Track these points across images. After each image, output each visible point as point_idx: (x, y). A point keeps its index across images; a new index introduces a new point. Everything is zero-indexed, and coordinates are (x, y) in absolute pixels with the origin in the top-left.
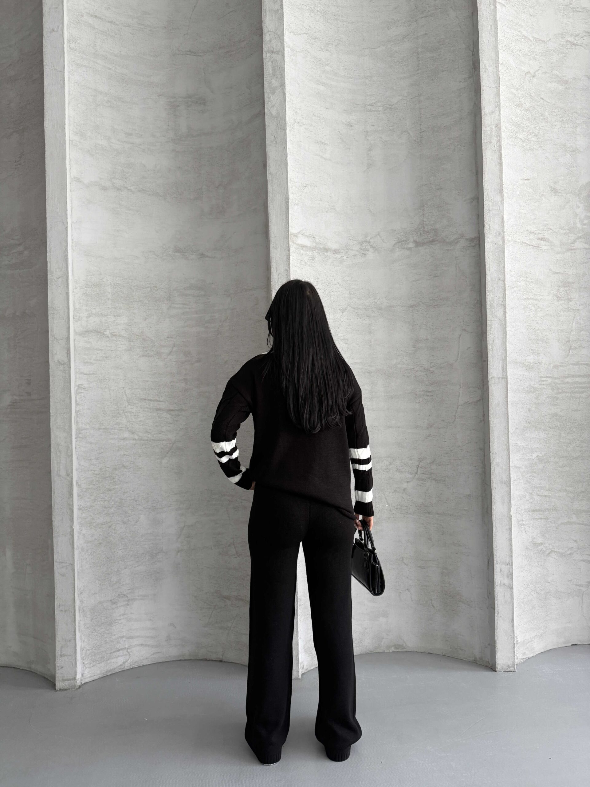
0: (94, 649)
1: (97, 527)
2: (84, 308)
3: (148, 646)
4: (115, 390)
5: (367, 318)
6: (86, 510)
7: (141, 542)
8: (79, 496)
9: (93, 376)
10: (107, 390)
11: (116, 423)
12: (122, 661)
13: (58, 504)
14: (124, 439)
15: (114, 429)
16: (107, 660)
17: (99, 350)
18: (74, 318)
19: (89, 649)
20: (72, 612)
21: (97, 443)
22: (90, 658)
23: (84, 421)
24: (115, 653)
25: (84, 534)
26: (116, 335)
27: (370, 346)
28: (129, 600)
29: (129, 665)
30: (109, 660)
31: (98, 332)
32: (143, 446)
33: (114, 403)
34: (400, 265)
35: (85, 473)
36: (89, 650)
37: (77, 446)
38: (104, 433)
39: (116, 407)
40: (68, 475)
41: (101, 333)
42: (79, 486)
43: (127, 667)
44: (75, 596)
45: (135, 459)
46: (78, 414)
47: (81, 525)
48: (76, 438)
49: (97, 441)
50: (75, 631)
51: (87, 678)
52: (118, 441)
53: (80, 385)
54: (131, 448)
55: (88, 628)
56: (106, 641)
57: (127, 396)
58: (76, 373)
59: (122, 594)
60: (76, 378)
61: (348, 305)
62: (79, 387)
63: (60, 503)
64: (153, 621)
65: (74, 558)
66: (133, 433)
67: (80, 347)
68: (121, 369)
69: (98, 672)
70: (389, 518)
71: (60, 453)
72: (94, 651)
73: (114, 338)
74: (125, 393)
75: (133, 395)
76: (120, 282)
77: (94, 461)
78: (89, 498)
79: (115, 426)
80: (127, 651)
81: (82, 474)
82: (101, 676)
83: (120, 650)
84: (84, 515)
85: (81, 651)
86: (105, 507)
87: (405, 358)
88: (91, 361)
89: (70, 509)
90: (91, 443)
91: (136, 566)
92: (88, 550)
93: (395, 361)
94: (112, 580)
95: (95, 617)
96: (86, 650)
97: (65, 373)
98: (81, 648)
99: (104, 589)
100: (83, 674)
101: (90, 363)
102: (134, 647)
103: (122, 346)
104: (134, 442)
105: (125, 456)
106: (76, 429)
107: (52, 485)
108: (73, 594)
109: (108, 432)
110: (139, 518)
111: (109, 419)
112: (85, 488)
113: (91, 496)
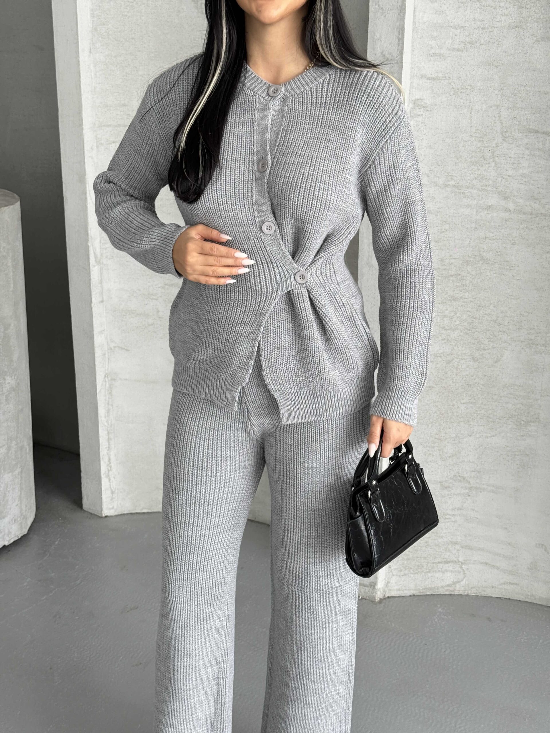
3: (498, 568)
4: (481, 109)
7: (501, 397)
11: (476, 176)
14: (489, 207)
15: (472, 188)
16: (427, 572)
30: (429, 572)
32: (521, 224)
38: (453, 195)
39: (479, 144)
43: (459, 590)
45: (505, 248)
52: (477, 211)
53: (418, 100)
54: (499, 226)
57: (502, 123)
62: (416, 103)
64: (509, 531)
66: (506, 198)
68: (497, 67)
74: (500, 117)
75: (515, 122)
79: (474, 182)
80: (461, 567)
83: (449, 562)
91: (489, 435)
102: (474, 564)
104: (507, 214)
105: (487, 240)
109: (460, 193)
110: (502, 356)
111: (465, 169)
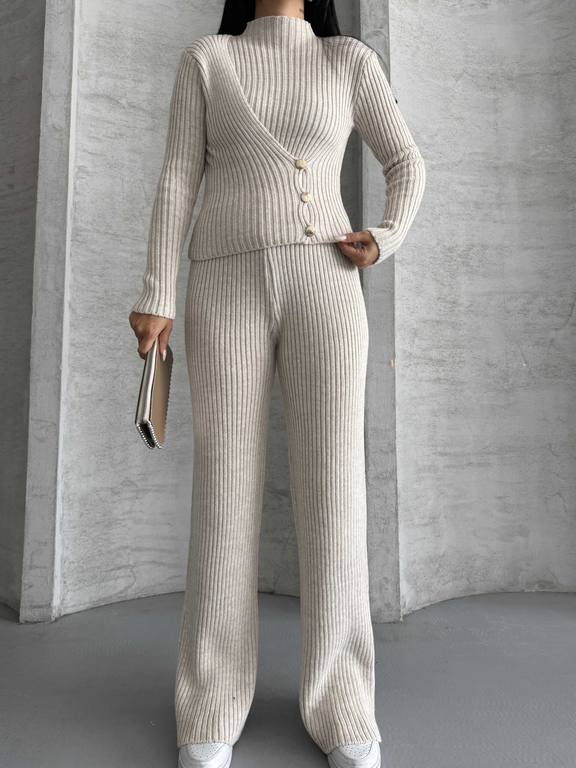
0: (82, 561)
1: (96, 376)
2: (94, 63)
5: (491, 90)
6: (82, 347)
8: (72, 325)
9: (100, 157)
10: (118, 180)
12: (124, 586)
13: (40, 332)
17: (112, 123)
18: (78, 74)
19: (74, 561)
20: (51, 499)
21: (101, 253)
22: (75, 576)
23: (85, 219)
24: (113, 572)
25: (77, 384)
26: (135, 107)
27: (496, 129)
28: (138, 491)
29: (134, 593)
31: (111, 99)
33: (127, 200)
34: (537, 19)
35: (82, 293)
36: (74, 563)
37: (73, 253)
40: (57, 290)
41: (114, 100)
42: (73, 310)
44: (56, 474)
46: (77, 207)
47: (74, 369)
48: (72, 241)
49: (102, 250)
50: (54, 529)
51: (69, 607)
55: (74, 527)
56: (100, 551)
58: (77, 149)
59: (128, 481)
60: (76, 157)
61: (464, 71)
63: (43, 330)
65: (59, 414)
67: (85, 114)
69: (87, 599)
70: (528, 384)
71: (48, 257)
72: (82, 565)
73: (132, 110)
76: (144, 37)
77: (96, 279)
78: (86, 331)
81: (78, 294)
82: (90, 606)
84: (78, 355)
85: (62, 564)
86: (109, 348)
87: (549, 146)
88: (100, 136)
89: (57, 339)
90: (93, 252)
92: (80, 408)
93: (533, 152)
94: (115, 457)
95: (86, 512)
96: (70, 563)
97: (62, 143)
98: (62, 559)
99: (102, 470)
100: (63, 600)
101: (98, 139)
103: (142, 123)
106: (73, 228)
107: (33, 304)
108: (54, 470)
112: (81, 315)
113: (90, 328)
